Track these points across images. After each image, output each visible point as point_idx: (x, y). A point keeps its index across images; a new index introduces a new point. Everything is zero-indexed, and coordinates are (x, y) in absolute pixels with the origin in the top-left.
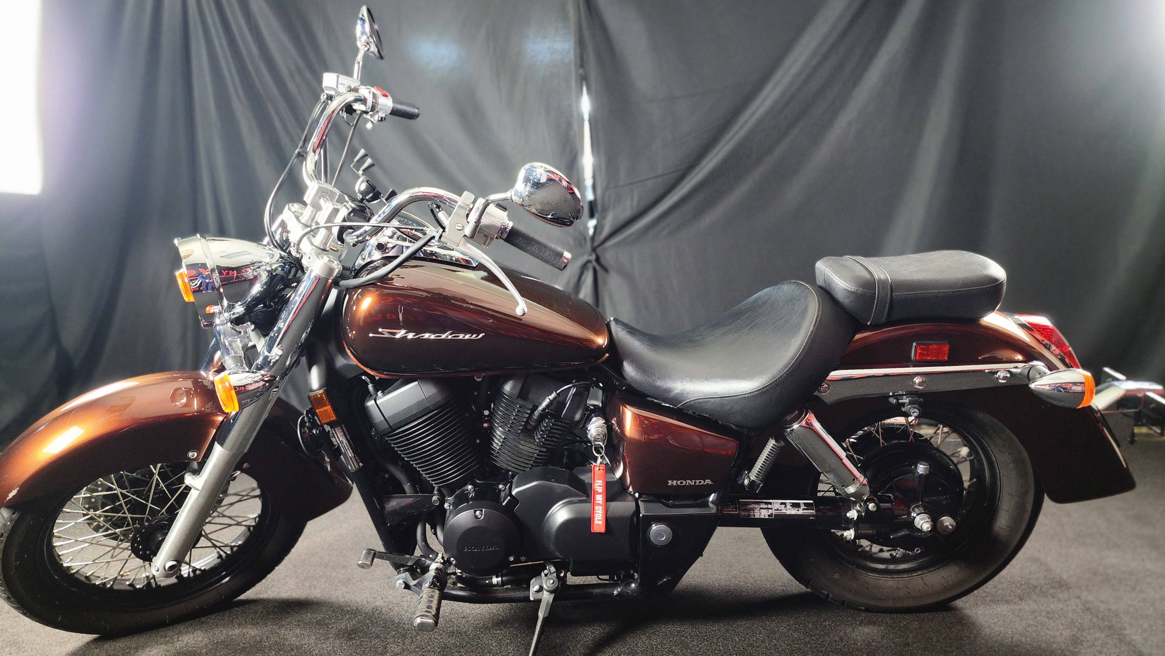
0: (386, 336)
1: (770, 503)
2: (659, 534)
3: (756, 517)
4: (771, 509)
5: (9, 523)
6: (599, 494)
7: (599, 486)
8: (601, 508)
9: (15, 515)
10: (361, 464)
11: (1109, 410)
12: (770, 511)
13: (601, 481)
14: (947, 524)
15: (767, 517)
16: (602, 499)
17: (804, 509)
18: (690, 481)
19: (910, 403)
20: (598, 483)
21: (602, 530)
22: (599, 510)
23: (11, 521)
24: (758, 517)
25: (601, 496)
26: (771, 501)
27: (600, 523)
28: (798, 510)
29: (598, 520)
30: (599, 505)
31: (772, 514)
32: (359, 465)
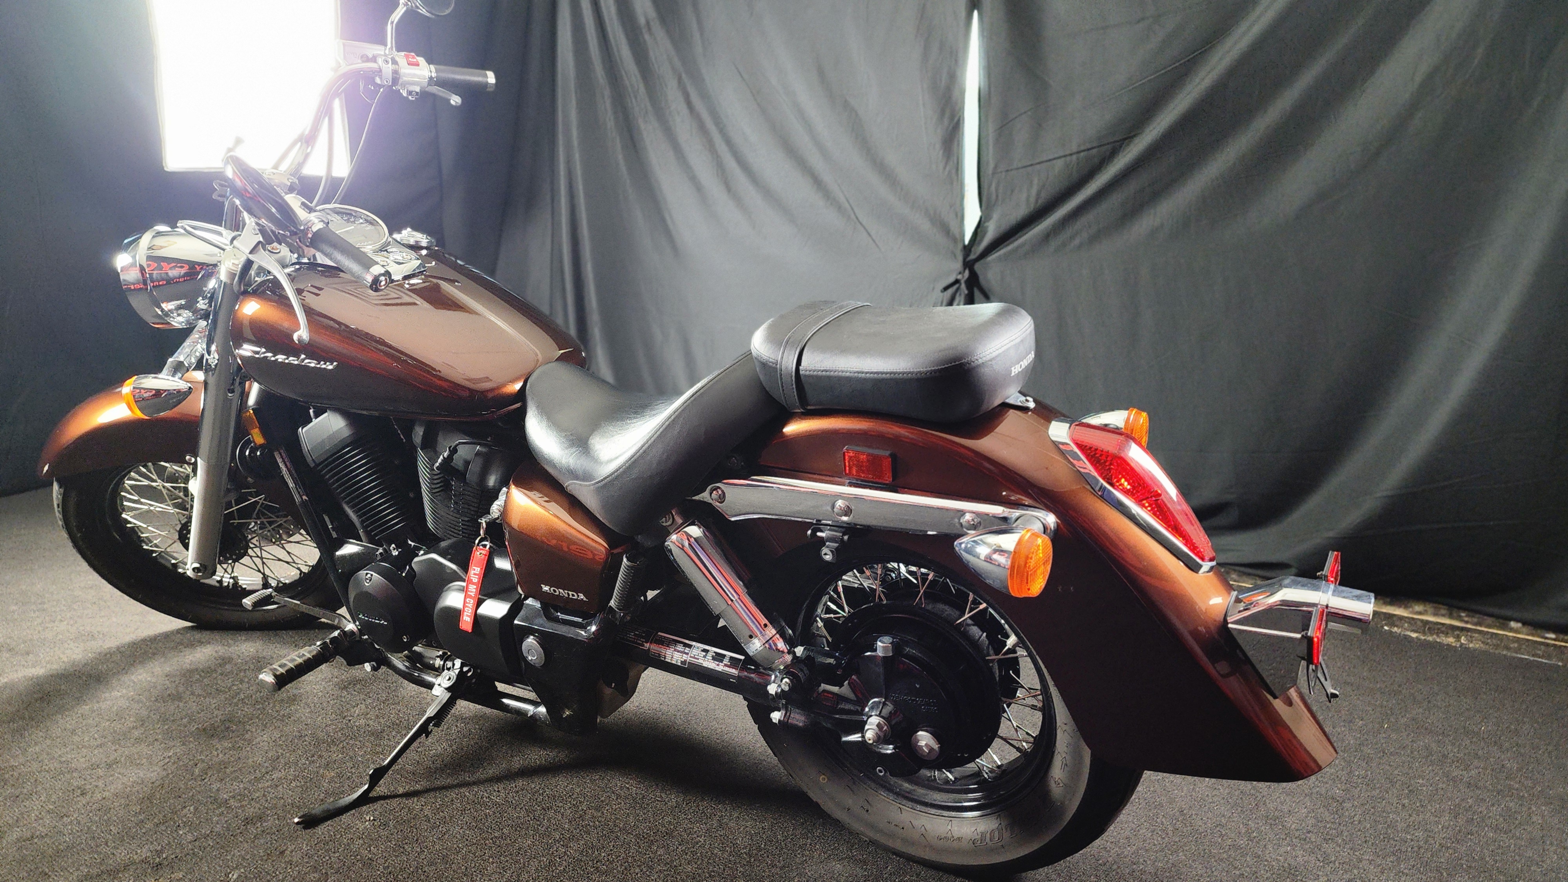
1: (690, 646)
2: (531, 650)
3: (667, 660)
4: (687, 654)
6: (474, 584)
7: (475, 574)
8: (472, 601)
10: (304, 497)
11: (1242, 624)
12: (685, 657)
13: (479, 569)
14: (922, 743)
15: (679, 664)
16: (474, 590)
17: (726, 665)
18: (561, 591)
20: (474, 570)
21: (469, 630)
22: (469, 603)
24: (669, 661)
25: (475, 587)
26: (694, 643)
27: (468, 619)
28: (718, 665)
29: (467, 616)
30: (470, 597)
31: (685, 661)
32: (302, 498)
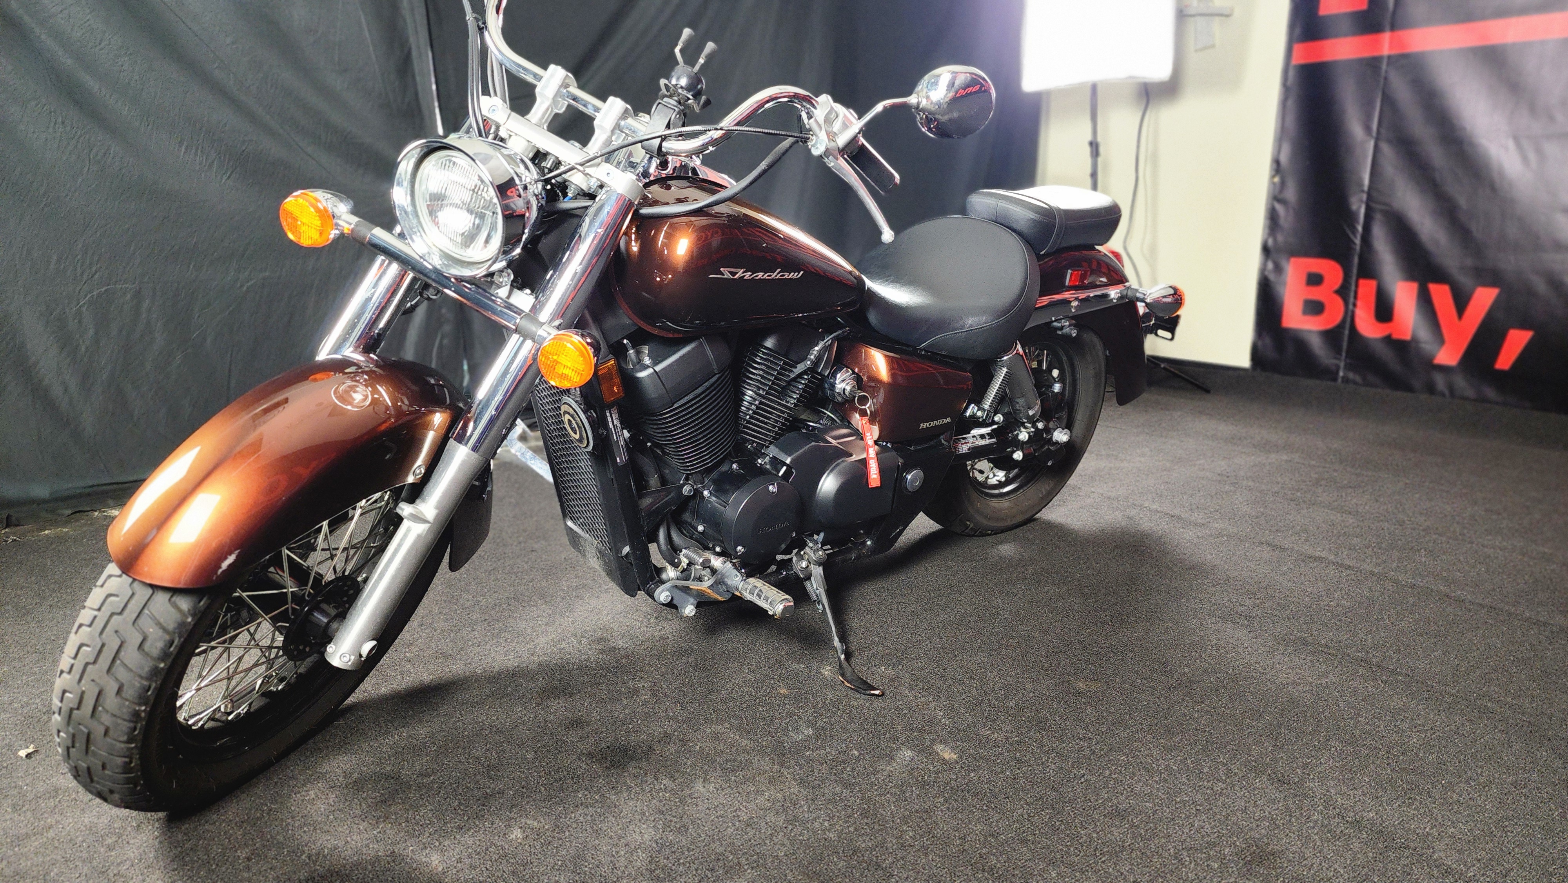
0: (725, 276)
1: (966, 438)
2: (914, 480)
4: (969, 443)
5: (189, 620)
6: (871, 447)
7: (869, 439)
8: (874, 461)
9: (202, 603)
12: (969, 445)
15: (967, 451)
16: (873, 452)
17: (989, 439)
18: (936, 422)
19: (1070, 326)
20: (867, 436)
21: (878, 484)
22: (872, 464)
23: (193, 615)
24: (962, 452)
25: (873, 449)
26: (966, 436)
27: (875, 476)
28: (986, 441)
29: (874, 474)
30: (872, 458)
